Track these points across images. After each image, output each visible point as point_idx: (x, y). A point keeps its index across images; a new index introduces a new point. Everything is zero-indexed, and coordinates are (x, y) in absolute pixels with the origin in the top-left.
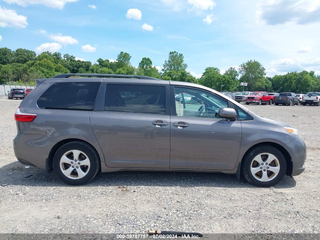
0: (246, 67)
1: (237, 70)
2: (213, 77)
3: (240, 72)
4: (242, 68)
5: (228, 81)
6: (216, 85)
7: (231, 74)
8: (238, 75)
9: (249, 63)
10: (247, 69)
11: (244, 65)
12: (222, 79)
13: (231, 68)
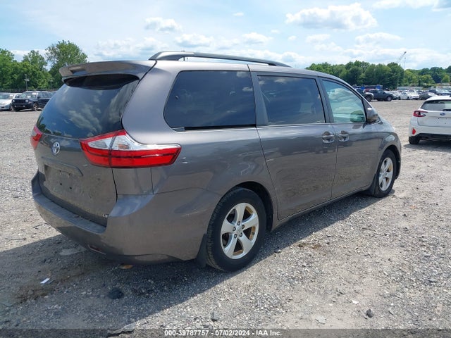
0: (58, 50)
1: (43, 56)
2: (4, 65)
3: (50, 59)
4: (52, 53)
5: (34, 72)
6: (13, 78)
7: (34, 62)
8: (46, 64)
9: (61, 46)
10: (59, 55)
11: (53, 47)
12: (22, 69)
13: (33, 52)
